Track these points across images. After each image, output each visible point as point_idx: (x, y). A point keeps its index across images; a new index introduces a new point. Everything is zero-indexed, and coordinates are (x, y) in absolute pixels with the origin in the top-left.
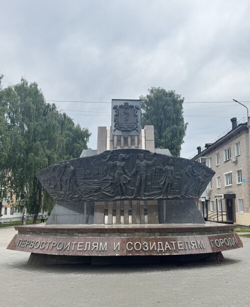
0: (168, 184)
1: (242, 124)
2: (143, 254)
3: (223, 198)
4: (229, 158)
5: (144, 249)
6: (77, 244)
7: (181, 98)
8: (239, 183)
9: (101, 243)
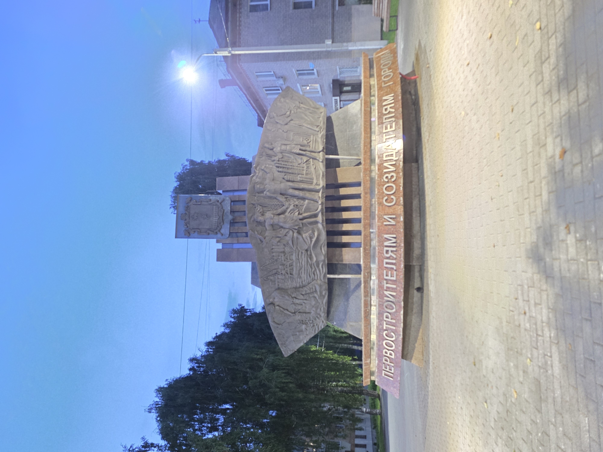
0: (300, 150)
1: (227, 68)
2: (402, 181)
3: (338, 98)
4: (279, 90)
5: (393, 180)
6: (386, 280)
7: (187, 163)
8: (316, 73)
9: (386, 244)
